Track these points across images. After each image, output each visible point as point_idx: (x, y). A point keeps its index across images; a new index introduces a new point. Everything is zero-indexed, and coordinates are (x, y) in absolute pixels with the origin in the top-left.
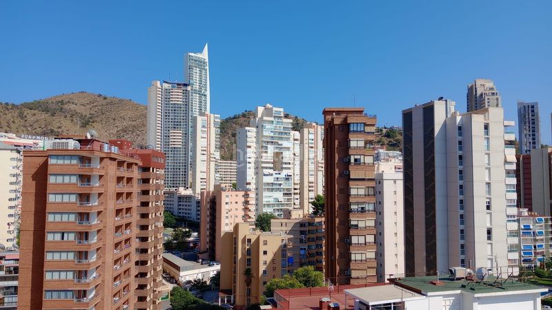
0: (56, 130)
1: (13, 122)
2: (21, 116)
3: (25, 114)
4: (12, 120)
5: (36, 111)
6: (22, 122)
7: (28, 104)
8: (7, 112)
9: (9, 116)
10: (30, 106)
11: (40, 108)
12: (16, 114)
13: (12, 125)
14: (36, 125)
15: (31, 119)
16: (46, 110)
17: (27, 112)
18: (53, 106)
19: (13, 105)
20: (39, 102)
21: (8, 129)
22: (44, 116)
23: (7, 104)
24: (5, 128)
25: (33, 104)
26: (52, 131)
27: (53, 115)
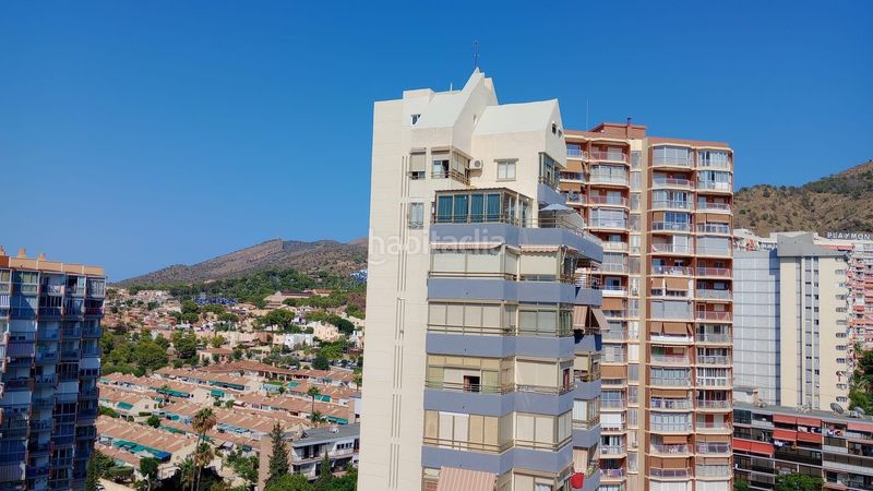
0: (864, 222)
1: (795, 214)
2: (806, 204)
3: (811, 200)
4: (793, 211)
5: (827, 195)
6: (808, 214)
7: (814, 184)
8: (785, 200)
9: (788, 206)
10: (817, 188)
11: (834, 189)
12: (798, 201)
13: (793, 219)
14: (829, 217)
15: (820, 207)
16: (844, 191)
17: (813, 196)
18: (855, 184)
19: (792, 188)
20: (831, 179)
21: (788, 226)
22: (841, 200)
23: (783, 188)
24: (784, 224)
25: (822, 183)
26: (857, 224)
27: (856, 197)
